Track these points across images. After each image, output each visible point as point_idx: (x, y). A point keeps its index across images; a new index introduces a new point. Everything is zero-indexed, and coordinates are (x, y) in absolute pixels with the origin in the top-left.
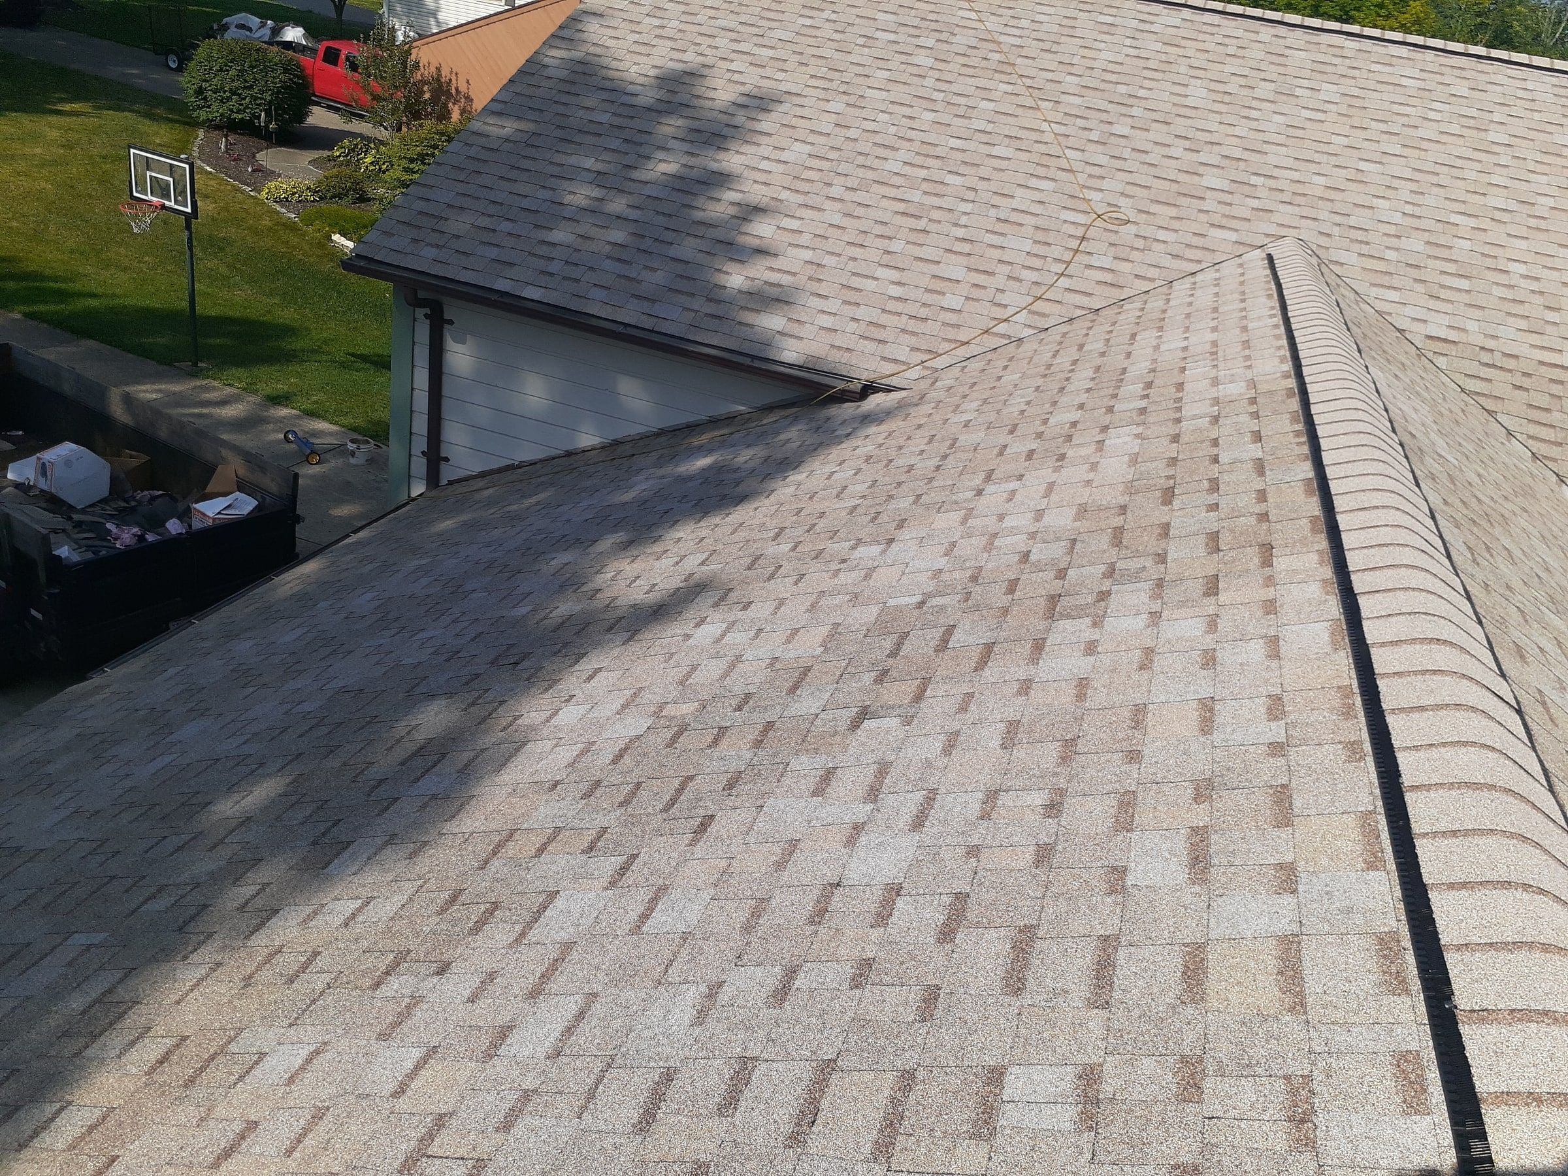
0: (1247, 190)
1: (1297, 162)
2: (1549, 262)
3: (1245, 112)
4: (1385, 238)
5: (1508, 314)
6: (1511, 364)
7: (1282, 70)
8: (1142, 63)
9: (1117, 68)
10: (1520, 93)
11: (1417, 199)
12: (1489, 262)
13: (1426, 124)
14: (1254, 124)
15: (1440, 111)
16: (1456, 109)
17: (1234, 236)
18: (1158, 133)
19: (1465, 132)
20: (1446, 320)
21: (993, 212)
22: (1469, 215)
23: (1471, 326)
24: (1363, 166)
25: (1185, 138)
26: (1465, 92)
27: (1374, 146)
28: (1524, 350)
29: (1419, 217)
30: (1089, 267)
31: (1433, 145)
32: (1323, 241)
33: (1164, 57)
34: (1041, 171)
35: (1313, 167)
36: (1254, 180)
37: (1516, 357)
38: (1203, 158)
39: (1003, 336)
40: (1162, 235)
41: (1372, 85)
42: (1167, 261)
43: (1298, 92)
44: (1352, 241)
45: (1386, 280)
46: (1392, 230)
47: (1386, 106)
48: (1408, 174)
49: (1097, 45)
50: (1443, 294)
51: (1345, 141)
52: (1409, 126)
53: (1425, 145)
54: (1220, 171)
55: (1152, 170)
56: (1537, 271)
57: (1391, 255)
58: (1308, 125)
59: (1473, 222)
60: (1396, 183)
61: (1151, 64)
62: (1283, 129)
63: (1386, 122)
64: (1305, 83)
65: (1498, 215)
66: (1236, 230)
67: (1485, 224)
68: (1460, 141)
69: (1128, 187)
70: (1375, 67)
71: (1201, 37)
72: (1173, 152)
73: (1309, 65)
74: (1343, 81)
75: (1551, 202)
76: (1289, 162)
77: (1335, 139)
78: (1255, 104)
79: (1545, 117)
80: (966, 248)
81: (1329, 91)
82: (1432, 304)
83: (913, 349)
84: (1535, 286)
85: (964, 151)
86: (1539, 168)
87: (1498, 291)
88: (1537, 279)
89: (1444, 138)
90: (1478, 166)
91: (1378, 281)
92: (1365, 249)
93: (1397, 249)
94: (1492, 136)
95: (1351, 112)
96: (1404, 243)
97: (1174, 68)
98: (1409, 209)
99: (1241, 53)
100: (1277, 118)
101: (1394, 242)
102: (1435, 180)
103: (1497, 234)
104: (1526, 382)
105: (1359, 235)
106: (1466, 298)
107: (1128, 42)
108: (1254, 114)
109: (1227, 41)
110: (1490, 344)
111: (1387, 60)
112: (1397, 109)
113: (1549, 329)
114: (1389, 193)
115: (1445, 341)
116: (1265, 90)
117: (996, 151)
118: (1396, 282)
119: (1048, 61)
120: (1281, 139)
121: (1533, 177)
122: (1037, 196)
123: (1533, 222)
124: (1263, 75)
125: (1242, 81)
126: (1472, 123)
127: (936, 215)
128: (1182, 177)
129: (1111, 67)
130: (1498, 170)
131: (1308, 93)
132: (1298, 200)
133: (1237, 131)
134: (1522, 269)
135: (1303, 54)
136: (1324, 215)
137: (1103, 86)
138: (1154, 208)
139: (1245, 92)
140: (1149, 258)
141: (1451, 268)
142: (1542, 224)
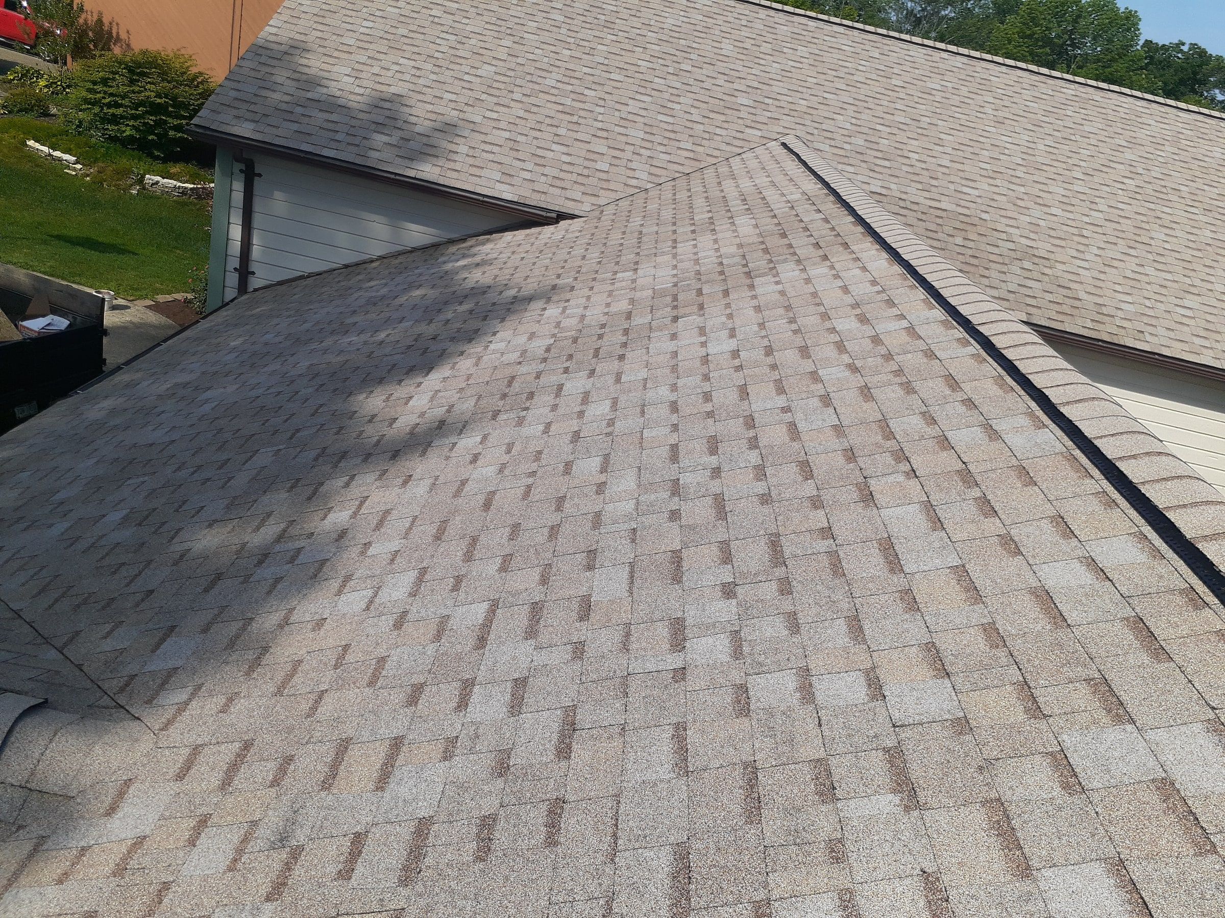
0: (763, 106)
1: (790, 92)
2: (930, 153)
3: (757, 60)
4: (843, 137)
5: (912, 181)
6: (915, 207)
7: (774, 37)
8: (692, 27)
9: (678, 29)
10: (907, 58)
11: (858, 115)
12: (899, 152)
13: (858, 73)
14: (763, 68)
15: (865, 66)
16: (873, 65)
17: (759, 133)
18: (708, 70)
19: (879, 78)
20: (880, 183)
21: (617, 114)
22: (887, 126)
23: (893, 186)
24: (826, 95)
25: (724, 74)
26: (877, 55)
27: (831, 84)
28: (921, 200)
29: (860, 126)
30: (679, 148)
31: (863, 85)
32: (809, 137)
33: (705, 24)
34: (642, 90)
35: (799, 95)
36: (767, 101)
37: (917, 203)
38: (736, 86)
39: (636, 187)
40: (718, 131)
41: (826, 49)
42: (724, 147)
43: (785, 50)
44: (825, 138)
45: (845, 160)
46: (846, 132)
47: (835, 61)
48: (851, 101)
49: (663, 14)
50: (877, 168)
51: (815, 81)
52: (849, 73)
53: (859, 85)
54: (747, 95)
55: (708, 93)
56: (924, 158)
57: (847, 146)
58: (793, 70)
59: (888, 130)
60: (845, 106)
61: (698, 28)
62: (779, 72)
63: (836, 71)
64: (789, 45)
65: (901, 126)
66: (761, 130)
67: (895, 131)
68: (877, 84)
69: (695, 102)
70: (826, 38)
71: (725, 13)
72: (718, 82)
73: (789, 34)
74: (809, 45)
75: (928, 120)
76: (785, 91)
77: (809, 79)
78: (761, 56)
79: (921, 72)
80: (605, 134)
81: (802, 51)
82: (871, 174)
83: (583, 193)
84: (924, 166)
85: (593, 75)
86: (920, 101)
87: (905, 168)
88: (925, 162)
89: (868, 82)
90: (888, 99)
91: (842, 161)
92: (833, 143)
93: (850, 143)
94: (894, 82)
95: (816, 63)
96: (853, 140)
97: (712, 31)
98: (854, 121)
99: (749, 24)
100: (775, 65)
101: (848, 140)
102: (866, 105)
103: (901, 137)
104: (924, 217)
105: (829, 135)
106: (889, 172)
107: (682, 13)
108: (762, 62)
109: (741, 17)
110: (904, 196)
111: (833, 34)
112: (841, 63)
113: (933, 189)
114: (842, 112)
115: (880, 194)
116: (766, 48)
117: (612, 76)
118: (851, 161)
119: (636, 22)
120: (779, 78)
121: (917, 106)
122: (643, 105)
123: (920, 131)
124: (764, 39)
125: (753, 42)
126: (882, 73)
127: (582, 113)
128: (725, 97)
129: (674, 28)
130: (899, 101)
131: (791, 51)
132: (792, 113)
133: (754, 71)
134: (916, 156)
135: (785, 28)
136: (808, 123)
137: (671, 40)
138: (712, 115)
139: (755, 48)
140: (713, 144)
141: (879, 155)
142: (925, 132)
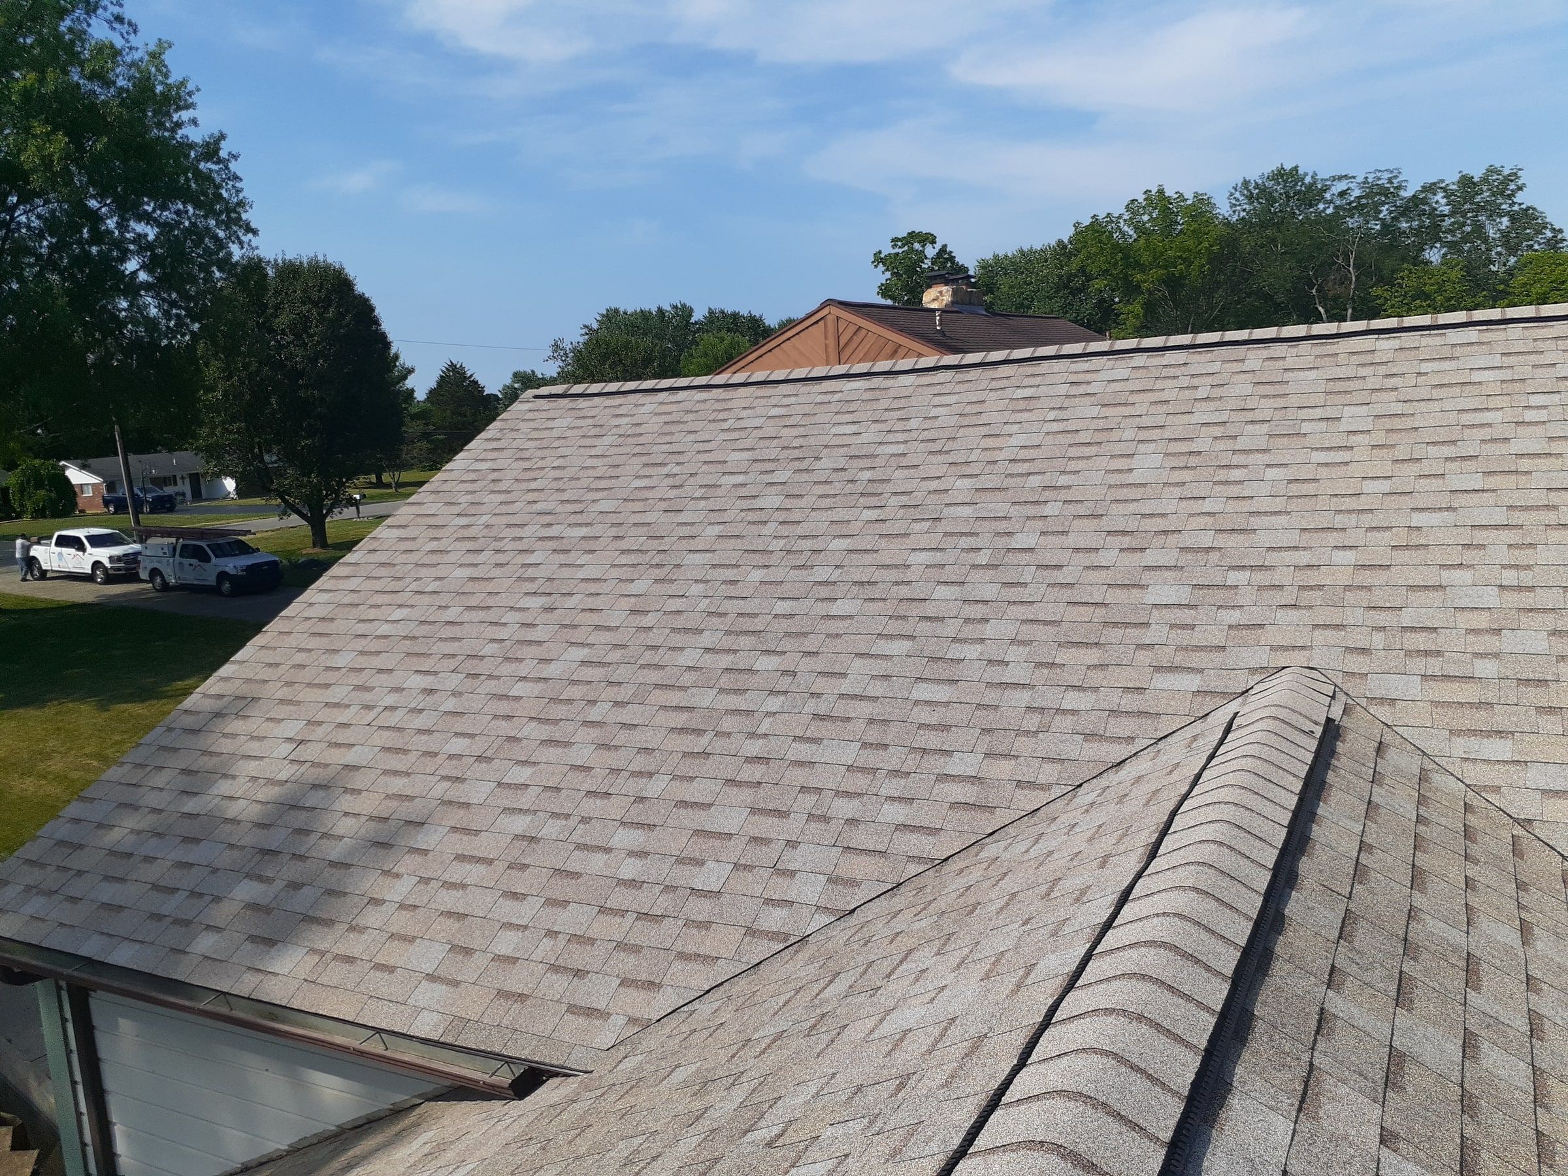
0: (1220, 596)
1: (1307, 535)
3: (1222, 475)
4: (1471, 638)
7: (1280, 402)
8: (1070, 438)
9: (1032, 453)
11: (1523, 556)
13: (1521, 431)
14: (1235, 491)
15: (1545, 407)
17: (1192, 682)
18: (1083, 534)
21: (811, 706)
24: (1418, 519)
25: (1124, 533)
27: (1436, 484)
29: (1531, 589)
30: (942, 777)
31: (1538, 461)
32: (1355, 663)
33: (1101, 424)
34: (894, 627)
35: (1332, 539)
36: (1233, 578)
38: (1149, 558)
39: (775, 936)
40: (1072, 700)
41: (1424, 393)
42: (1075, 748)
43: (1306, 428)
44: (1408, 654)
45: (1481, 719)
46: (1481, 621)
47: (1452, 418)
48: (1500, 517)
49: (1008, 429)
51: (1385, 486)
52: (1493, 440)
53: (1525, 464)
54: (1178, 574)
55: (1066, 594)
57: (1487, 668)
58: (1323, 473)
60: (1480, 537)
61: (1083, 437)
62: (1281, 489)
63: (1454, 442)
64: (1318, 413)
66: (1200, 671)
69: (1024, 628)
70: (1426, 367)
71: (1159, 384)
72: (1103, 558)
73: (1322, 387)
74: (1376, 397)
76: (1294, 538)
77: (1369, 486)
78: (1238, 459)
80: (755, 772)
81: (1355, 417)
83: (624, 982)
85: (792, 616)
89: (1556, 447)
91: (1467, 724)
92: (1435, 666)
93: (1496, 655)
95: (1393, 438)
96: (1507, 642)
97: (1115, 435)
98: (1509, 578)
99: (1216, 393)
100: (1271, 473)
101: (1489, 643)
102: (1551, 517)
105: (1420, 641)
107: (1052, 415)
108: (1236, 474)
109: (1196, 382)
111: (1446, 352)
112: (1467, 418)
114: (1469, 557)
116: (1255, 436)
117: (837, 608)
118: (1501, 719)
119: (936, 466)
120: (1279, 504)
122: (881, 667)
124: (1250, 416)
125: (1217, 431)
127: (728, 724)
128: (1112, 596)
129: (1023, 454)
131: (1323, 425)
132: (1307, 597)
133: (1207, 506)
135: (1312, 375)
136: (1354, 616)
137: (1009, 482)
138: (1063, 656)
139: (1221, 445)
140: (1046, 745)
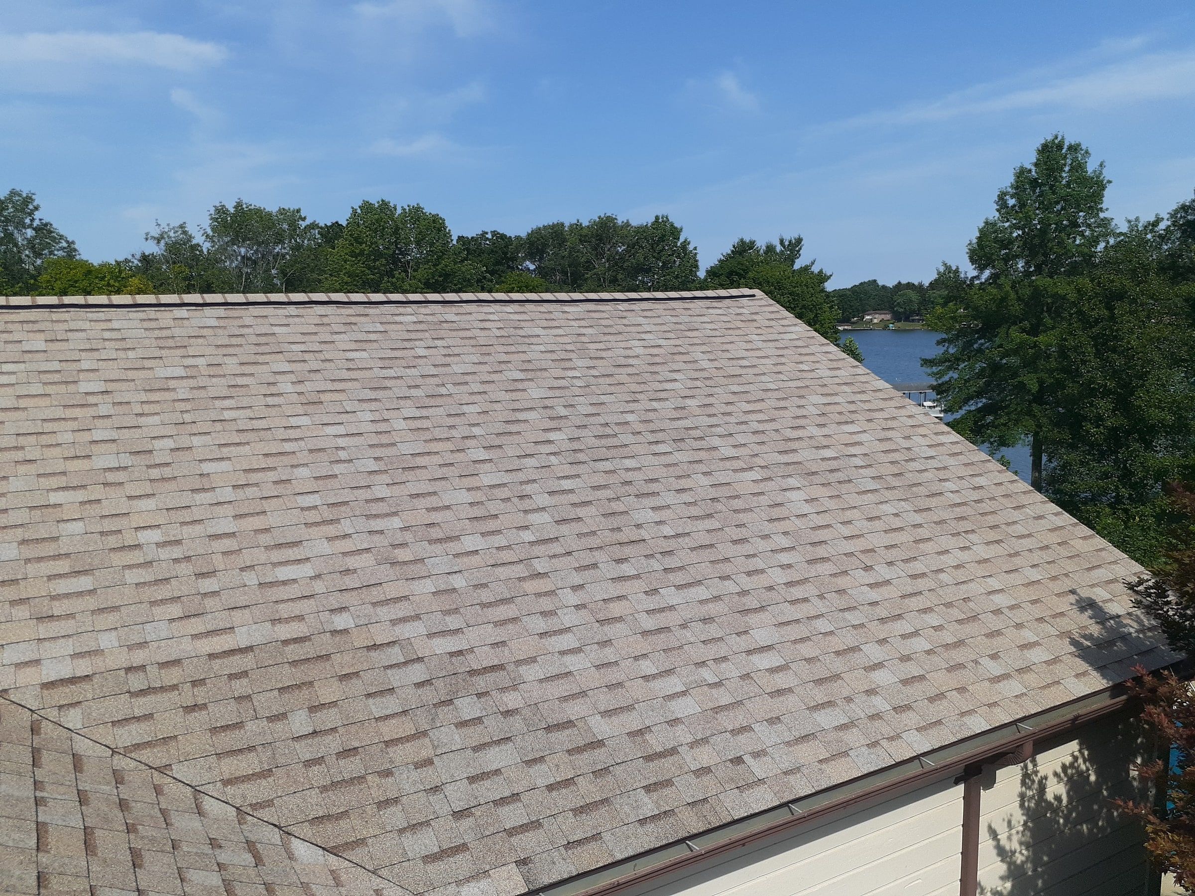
2: (186, 516)
5: (153, 603)
6: (173, 676)
10: (107, 335)
12: (113, 542)
15: (14, 373)
16: (34, 367)
19: (49, 389)
20: (68, 647)
22: (74, 488)
23: (107, 641)
26: (42, 346)
28: (187, 647)
31: (9, 414)
37: (177, 662)
50: (58, 608)
56: (175, 532)
59: (81, 496)
65: (111, 477)
67: (97, 492)
68: (45, 402)
75: (170, 443)
79: (140, 353)
82: (44, 630)
84: (177, 552)
86: (147, 408)
87: (132, 577)
88: (178, 542)
89: (23, 403)
90: (75, 425)
94: (83, 387)
102: (19, 455)
103: (115, 501)
104: (200, 695)
106: (91, 603)
110: (139, 657)
113: (209, 603)
115: (73, 680)
121: (142, 421)
123: (155, 473)
126: (56, 377)
130: (99, 423)
134: (155, 536)
141: (63, 566)
142: (167, 472)
